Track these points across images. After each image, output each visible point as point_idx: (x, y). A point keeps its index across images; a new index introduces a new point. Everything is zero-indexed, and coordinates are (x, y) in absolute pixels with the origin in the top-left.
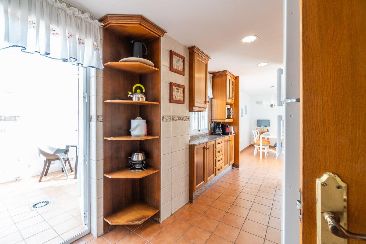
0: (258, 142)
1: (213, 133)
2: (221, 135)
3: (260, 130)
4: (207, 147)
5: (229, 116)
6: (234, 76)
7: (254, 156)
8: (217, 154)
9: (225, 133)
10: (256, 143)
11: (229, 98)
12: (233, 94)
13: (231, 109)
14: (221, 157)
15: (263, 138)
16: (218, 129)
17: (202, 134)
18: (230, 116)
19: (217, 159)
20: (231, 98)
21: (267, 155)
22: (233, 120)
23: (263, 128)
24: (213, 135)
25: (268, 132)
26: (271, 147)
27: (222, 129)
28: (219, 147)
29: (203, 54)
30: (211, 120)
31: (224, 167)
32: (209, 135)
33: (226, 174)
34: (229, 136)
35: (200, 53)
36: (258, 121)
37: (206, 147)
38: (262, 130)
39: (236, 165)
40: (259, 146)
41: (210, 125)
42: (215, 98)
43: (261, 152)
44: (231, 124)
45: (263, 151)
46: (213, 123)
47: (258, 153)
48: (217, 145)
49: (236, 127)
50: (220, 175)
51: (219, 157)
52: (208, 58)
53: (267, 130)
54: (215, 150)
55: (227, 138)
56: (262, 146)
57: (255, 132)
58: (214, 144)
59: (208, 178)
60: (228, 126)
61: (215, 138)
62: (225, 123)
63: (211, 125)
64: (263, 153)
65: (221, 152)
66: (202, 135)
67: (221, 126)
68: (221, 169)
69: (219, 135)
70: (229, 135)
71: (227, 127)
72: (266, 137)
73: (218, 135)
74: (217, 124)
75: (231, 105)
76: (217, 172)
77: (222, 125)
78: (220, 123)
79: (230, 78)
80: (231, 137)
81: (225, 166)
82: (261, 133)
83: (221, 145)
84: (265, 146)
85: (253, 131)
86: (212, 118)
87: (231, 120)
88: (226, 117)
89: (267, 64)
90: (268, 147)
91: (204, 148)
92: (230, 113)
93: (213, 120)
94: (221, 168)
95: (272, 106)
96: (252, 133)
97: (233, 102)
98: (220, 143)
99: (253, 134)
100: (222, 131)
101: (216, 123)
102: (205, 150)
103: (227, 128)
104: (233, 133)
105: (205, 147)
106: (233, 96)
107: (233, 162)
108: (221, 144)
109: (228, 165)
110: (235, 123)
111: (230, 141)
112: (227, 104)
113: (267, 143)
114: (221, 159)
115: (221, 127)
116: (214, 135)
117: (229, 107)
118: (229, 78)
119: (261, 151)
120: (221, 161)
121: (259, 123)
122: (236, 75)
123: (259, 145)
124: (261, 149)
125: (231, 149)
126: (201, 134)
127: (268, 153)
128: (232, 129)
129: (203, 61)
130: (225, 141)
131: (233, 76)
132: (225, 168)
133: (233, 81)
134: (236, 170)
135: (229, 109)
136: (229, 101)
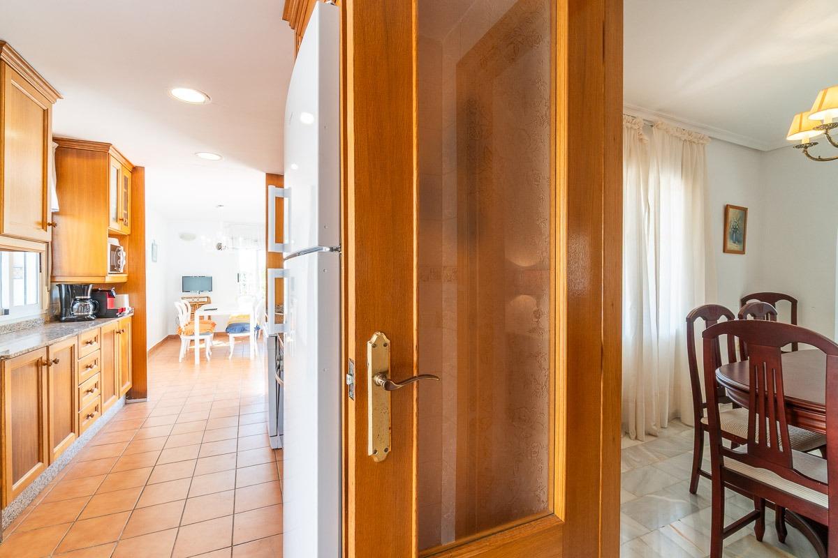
0: (189, 327)
1: (59, 315)
2: (90, 319)
3: (191, 300)
4: (52, 358)
5: (114, 268)
6: (130, 163)
7: (180, 360)
8: (82, 374)
9: (102, 313)
10: (184, 330)
11: (117, 219)
12: (126, 209)
13: (122, 248)
14: (95, 379)
15: (202, 318)
16: (78, 304)
17: (19, 321)
18: (119, 266)
19: (84, 387)
20: (123, 220)
21: (211, 353)
22: (128, 277)
23: (197, 295)
24: (61, 321)
25: (210, 303)
26: (217, 335)
27: (94, 304)
28: (87, 353)
29: (35, 78)
30: (52, 277)
31: (104, 405)
32: (46, 323)
33: (108, 423)
34: (117, 319)
35: (25, 71)
36: (185, 279)
37: (48, 359)
38: (196, 300)
39: (136, 393)
40: (192, 338)
41: (47, 295)
42: (66, 215)
43: (198, 350)
44: (120, 287)
45: (203, 346)
46: (60, 286)
47: (190, 354)
48: (82, 349)
49: (134, 295)
50: (90, 429)
51: (87, 379)
52: (54, 95)
53: (206, 300)
54: (76, 363)
55: (111, 324)
56: (200, 334)
57: (181, 305)
58: (72, 349)
59: (56, 450)
60: (114, 294)
61: (72, 331)
62: (105, 284)
63: (51, 292)
64: (202, 351)
65: (95, 366)
66: (19, 324)
67: (92, 294)
68: (95, 413)
69: (83, 319)
70: (117, 317)
71: (111, 296)
72: (206, 314)
73: (78, 321)
74: (76, 290)
75: (120, 237)
76: (84, 423)
77: (94, 291)
78: (88, 285)
79: (119, 166)
80: (124, 321)
81: (106, 404)
82: (195, 306)
83: (95, 345)
84: (207, 334)
85: (177, 304)
86: (56, 273)
87: (121, 278)
88: (109, 271)
89: (218, 158)
90: (212, 335)
91: (38, 364)
92: (119, 258)
93: (57, 279)
94: (96, 409)
95: (219, 247)
96: (176, 308)
97: (126, 231)
98: (91, 343)
99: (177, 310)
100: (94, 309)
101: (71, 286)
102: (45, 368)
103: (108, 299)
104: (127, 311)
105: (44, 358)
106: (126, 215)
107: (128, 385)
108: (95, 343)
109: (114, 396)
110: (135, 284)
111: (120, 332)
112: (111, 235)
113: (209, 326)
114: (96, 386)
115: (89, 297)
116: (65, 321)
117: (115, 242)
118: (114, 165)
119: (197, 347)
120: (96, 390)
121: (187, 283)
122: (135, 163)
123: (193, 334)
124: (197, 342)
125: (124, 352)
126: (15, 322)
127: (212, 349)
128: (124, 300)
129: (33, 98)
130: (105, 335)
131: (126, 163)
132: (108, 407)
133: (127, 176)
134: (137, 404)
135: (114, 248)
136: (115, 227)
